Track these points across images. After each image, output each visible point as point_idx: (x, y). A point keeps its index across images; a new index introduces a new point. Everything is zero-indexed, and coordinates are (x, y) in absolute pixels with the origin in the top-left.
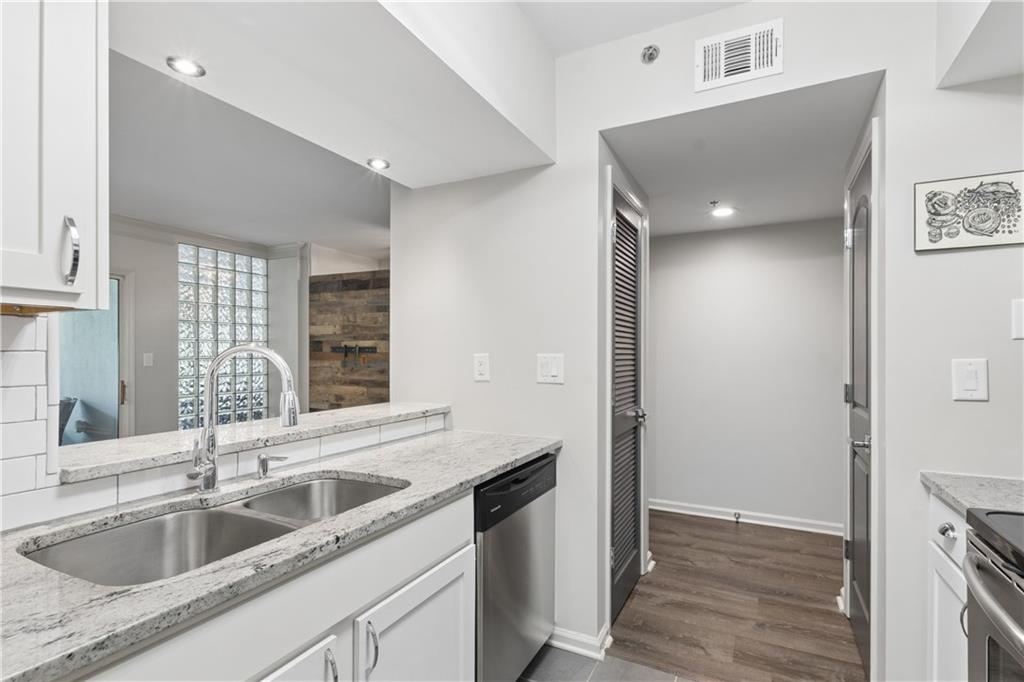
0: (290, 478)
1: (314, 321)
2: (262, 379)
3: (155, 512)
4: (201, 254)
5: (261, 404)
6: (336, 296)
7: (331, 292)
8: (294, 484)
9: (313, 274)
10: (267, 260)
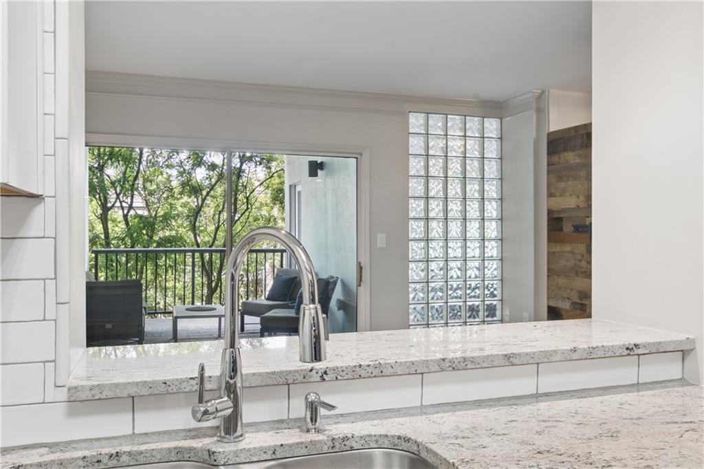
0: (345, 439)
1: (553, 191)
2: (495, 264)
3: (158, 456)
4: (431, 122)
5: (495, 296)
6: (580, 156)
7: (573, 150)
8: (352, 449)
9: (551, 131)
10: (501, 119)
